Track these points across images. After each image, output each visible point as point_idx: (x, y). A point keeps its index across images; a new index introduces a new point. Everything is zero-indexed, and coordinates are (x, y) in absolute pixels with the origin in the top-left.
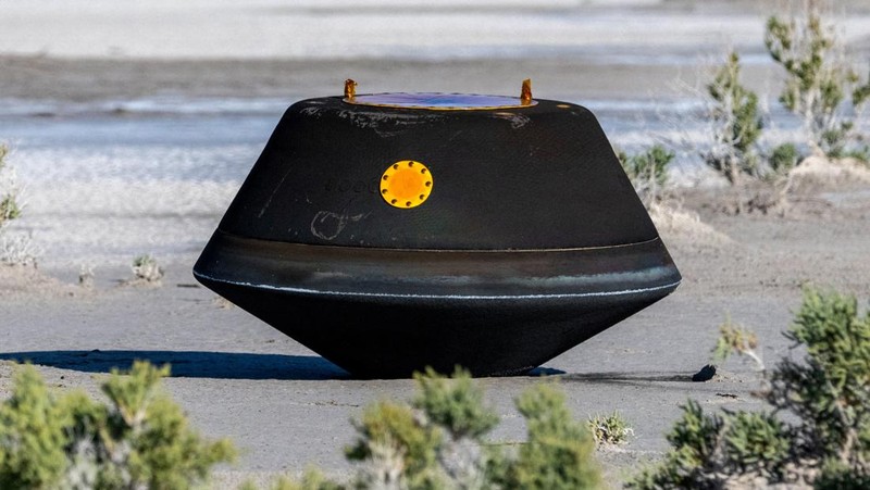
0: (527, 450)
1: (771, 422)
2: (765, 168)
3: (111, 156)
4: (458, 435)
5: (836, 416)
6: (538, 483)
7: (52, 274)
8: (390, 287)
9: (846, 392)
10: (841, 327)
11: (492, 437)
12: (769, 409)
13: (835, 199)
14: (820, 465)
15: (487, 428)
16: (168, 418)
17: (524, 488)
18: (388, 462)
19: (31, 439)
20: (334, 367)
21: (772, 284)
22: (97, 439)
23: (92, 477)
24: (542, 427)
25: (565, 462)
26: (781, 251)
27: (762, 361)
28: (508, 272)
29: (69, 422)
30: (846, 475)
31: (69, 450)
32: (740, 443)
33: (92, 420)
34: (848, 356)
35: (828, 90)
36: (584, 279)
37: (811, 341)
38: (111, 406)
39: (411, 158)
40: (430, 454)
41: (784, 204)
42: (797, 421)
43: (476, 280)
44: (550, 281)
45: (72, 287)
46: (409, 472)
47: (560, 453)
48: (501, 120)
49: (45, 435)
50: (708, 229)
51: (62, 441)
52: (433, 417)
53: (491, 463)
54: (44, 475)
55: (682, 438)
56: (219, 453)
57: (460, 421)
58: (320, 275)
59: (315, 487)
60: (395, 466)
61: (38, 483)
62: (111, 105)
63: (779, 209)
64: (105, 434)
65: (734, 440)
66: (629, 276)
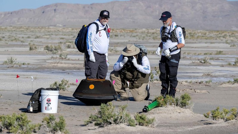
8: (89, 97)
11: (55, 120)
20: (85, 104)
28: (100, 96)
36: (108, 97)
39: (92, 84)
44: (104, 97)
58: (83, 96)
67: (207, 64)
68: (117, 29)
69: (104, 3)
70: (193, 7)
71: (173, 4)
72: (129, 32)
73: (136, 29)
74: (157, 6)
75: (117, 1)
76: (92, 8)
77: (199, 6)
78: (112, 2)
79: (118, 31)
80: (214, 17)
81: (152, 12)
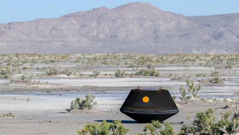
0: (165, 130)
1: (193, 127)
2: (186, 99)
3: (106, 98)
4: (157, 128)
5: (202, 126)
6: (167, 134)
7: (101, 111)
9: (203, 123)
10: (202, 115)
12: (193, 126)
13: (195, 103)
14: (199, 132)
15: (161, 127)
16: (122, 126)
17: (165, 134)
18: (149, 131)
19: (105, 129)
21: (189, 112)
22: (113, 129)
23: (112, 133)
24: (167, 127)
25: (170, 131)
26: (189, 109)
27: (192, 120)
28: (158, 110)
29: (109, 126)
30: (204, 133)
31: (110, 130)
32: (190, 130)
33: (112, 126)
34: (203, 119)
35: (194, 89)
37: (198, 117)
38: (114, 125)
39: (146, 96)
40: (154, 130)
41: (189, 103)
42: (197, 127)
43: (154, 111)
45: (104, 113)
46: (151, 133)
47: (169, 130)
48: (157, 92)
49: (107, 128)
50: (180, 106)
51: (109, 129)
52: (154, 126)
53: (161, 131)
54: (107, 133)
55: (182, 129)
56: (128, 130)
57: (157, 126)
59: (140, 134)
60: (149, 132)
61: (106, 134)
62: (105, 92)
63: (188, 104)
64: (114, 128)
65: (189, 129)
66: (173, 111)
67: (220, 84)
68: (45, 55)
69: (25, 22)
70: (141, 25)
71: (115, 21)
72: (60, 58)
73: (68, 55)
74: (94, 24)
75: (42, 19)
76: (9, 28)
77: (148, 23)
78: (35, 20)
79: (46, 57)
80: (168, 37)
81: (88, 32)
